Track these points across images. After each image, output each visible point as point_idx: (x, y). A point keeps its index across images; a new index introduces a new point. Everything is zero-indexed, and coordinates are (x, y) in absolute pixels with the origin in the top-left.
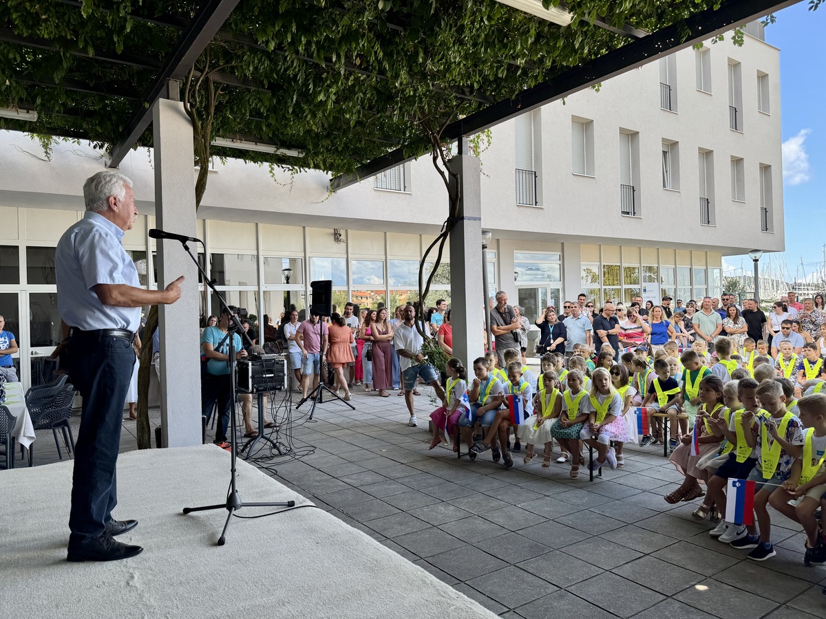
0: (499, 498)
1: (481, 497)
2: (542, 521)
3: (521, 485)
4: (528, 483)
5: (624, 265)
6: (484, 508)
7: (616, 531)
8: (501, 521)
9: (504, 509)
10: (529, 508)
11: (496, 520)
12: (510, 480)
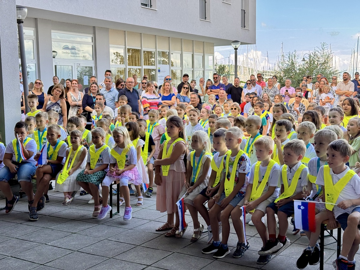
0: (32, 240)
1: (15, 241)
2: (68, 253)
3: (52, 227)
4: (59, 226)
5: (144, 49)
6: (17, 250)
7: (128, 253)
8: (32, 258)
9: (35, 248)
10: (58, 245)
11: (27, 258)
12: (43, 225)
